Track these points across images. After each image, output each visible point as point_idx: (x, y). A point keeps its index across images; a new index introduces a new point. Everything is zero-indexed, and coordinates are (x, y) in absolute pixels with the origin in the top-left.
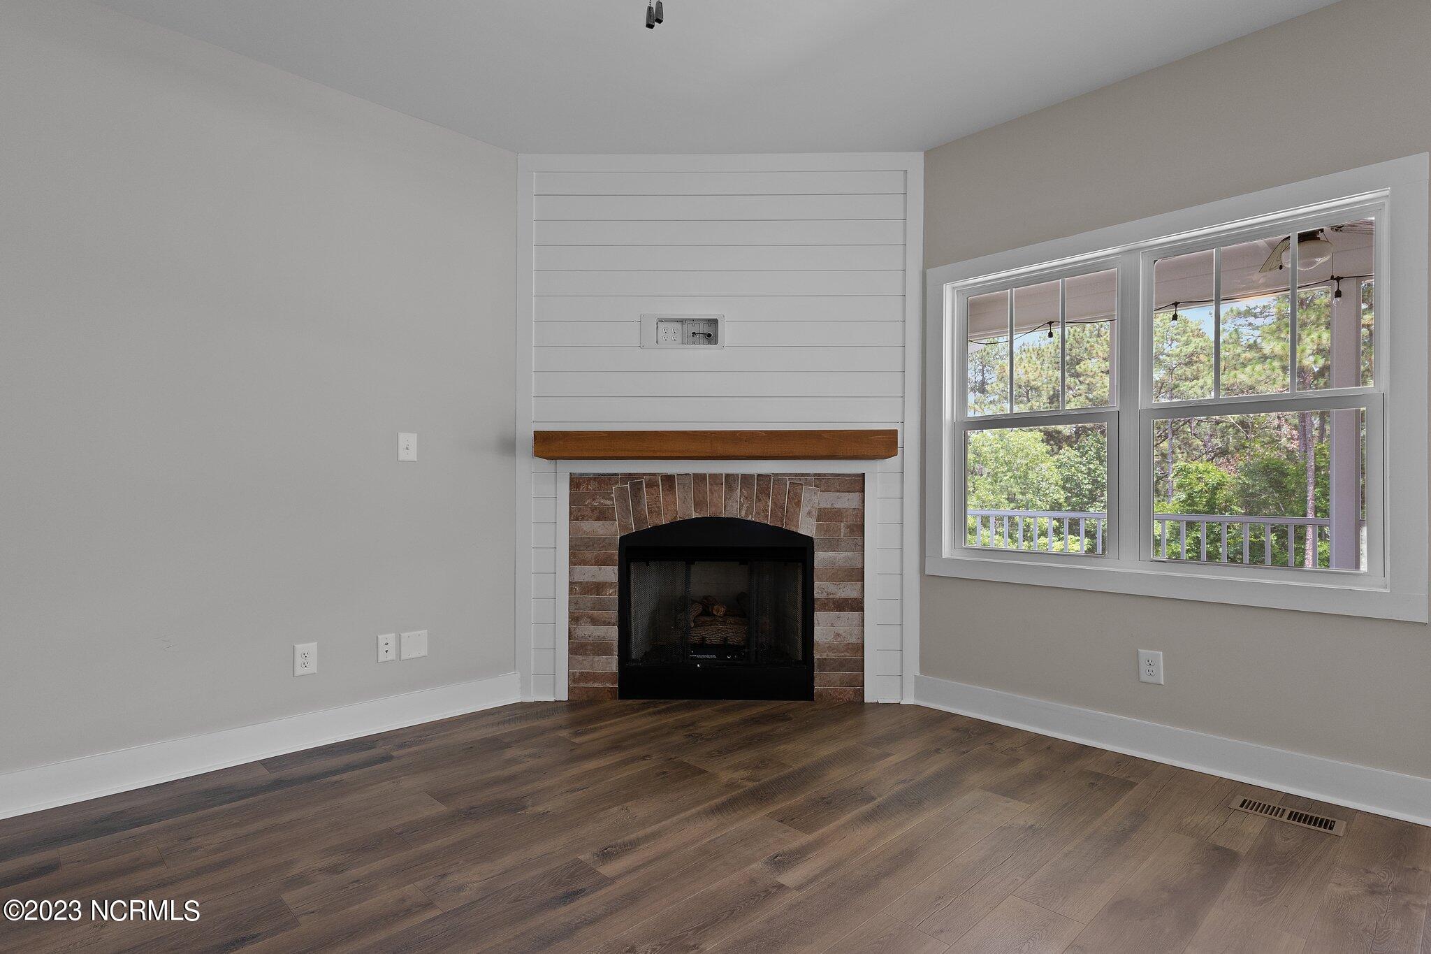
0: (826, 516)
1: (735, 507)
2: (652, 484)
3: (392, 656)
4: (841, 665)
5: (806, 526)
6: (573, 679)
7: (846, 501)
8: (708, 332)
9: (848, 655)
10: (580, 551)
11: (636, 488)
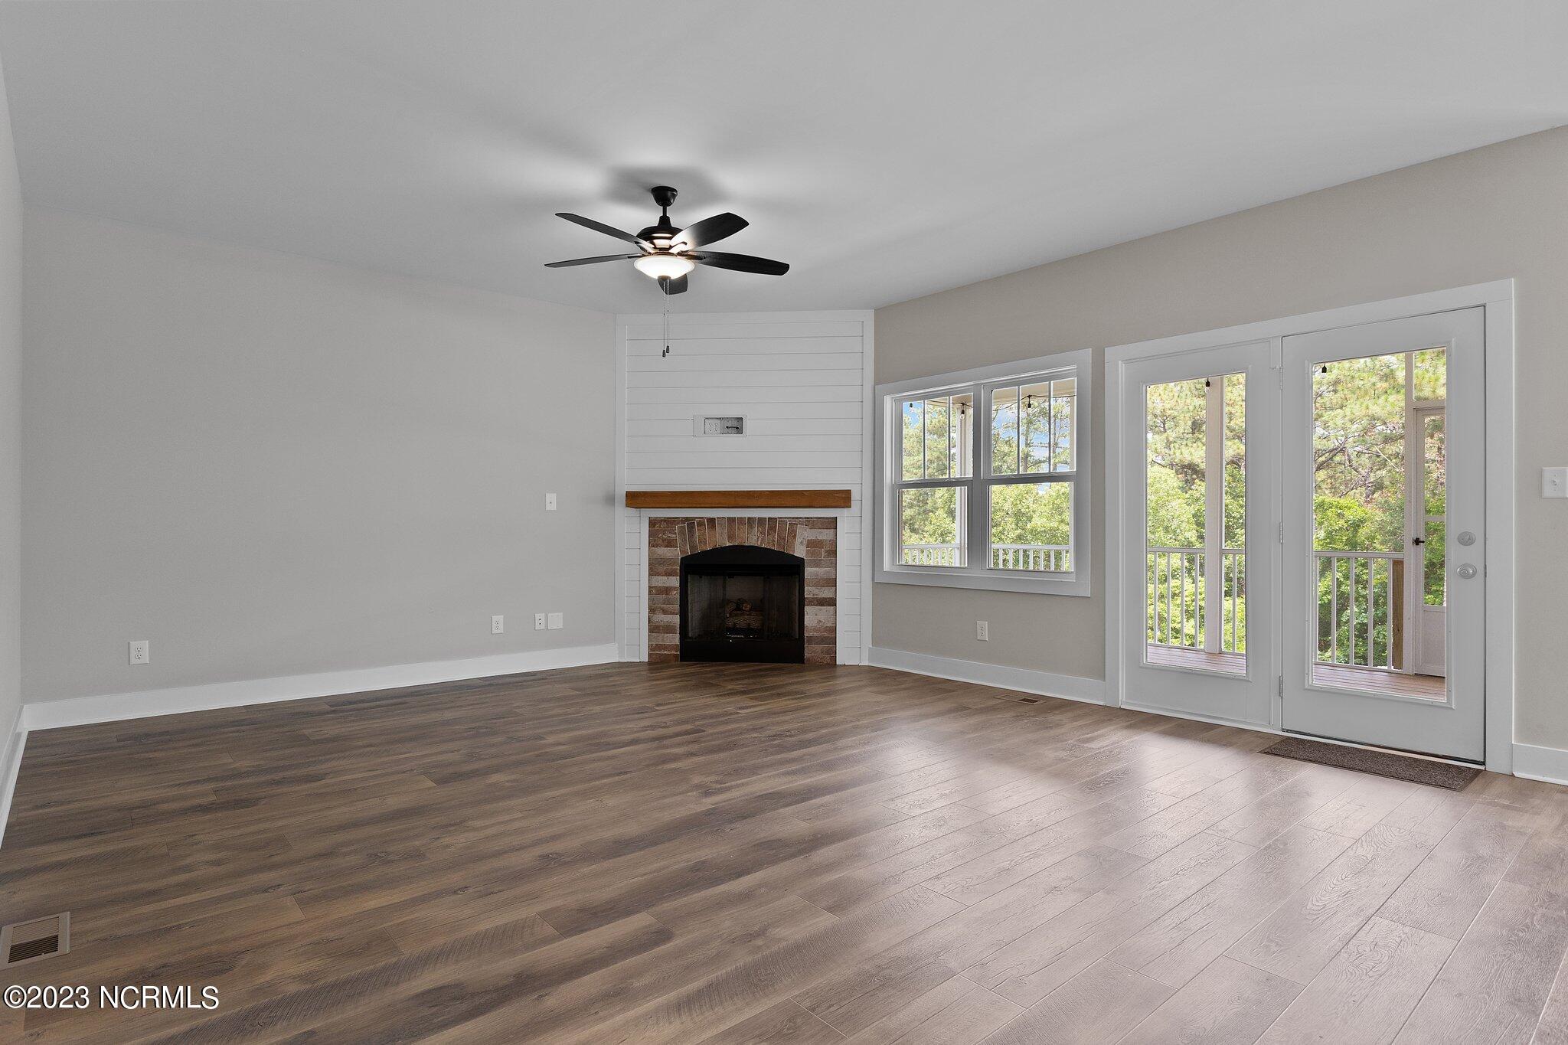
0: (812, 544)
1: (753, 539)
2: (701, 524)
3: (543, 627)
4: (822, 640)
5: (800, 551)
6: (651, 648)
7: (824, 535)
9: (826, 634)
10: (655, 567)
11: (691, 526)
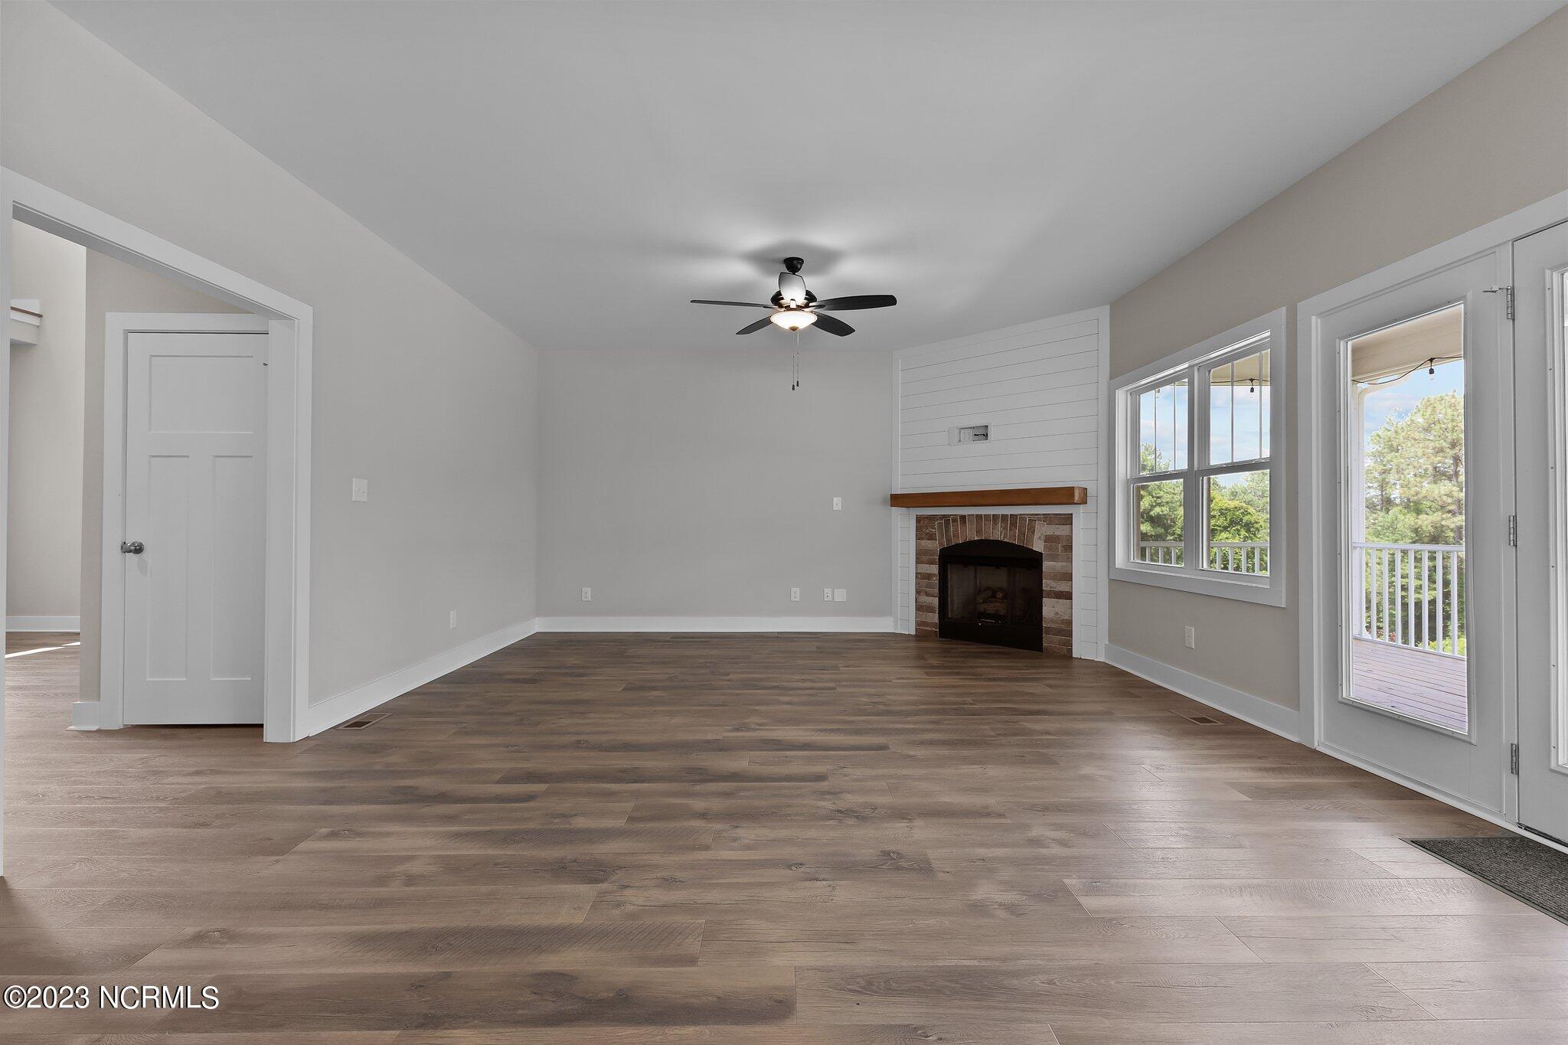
0: (1049, 540)
1: (997, 534)
2: (955, 521)
3: (830, 599)
4: (1059, 632)
5: (1038, 546)
6: (918, 624)
7: (1060, 530)
8: (982, 433)
9: (1062, 626)
10: (921, 556)
11: (947, 522)
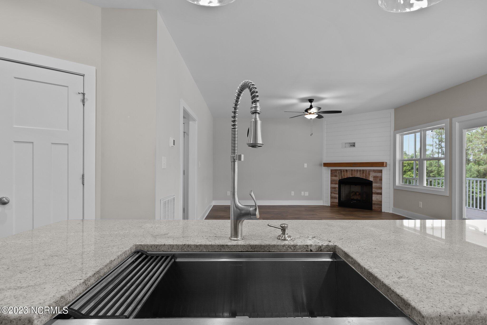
0: (375, 177)
1: (358, 175)
2: (344, 171)
3: (303, 195)
4: (378, 204)
5: (371, 179)
6: (331, 202)
7: (378, 175)
8: (353, 145)
9: (379, 203)
10: (332, 182)
11: (341, 172)
